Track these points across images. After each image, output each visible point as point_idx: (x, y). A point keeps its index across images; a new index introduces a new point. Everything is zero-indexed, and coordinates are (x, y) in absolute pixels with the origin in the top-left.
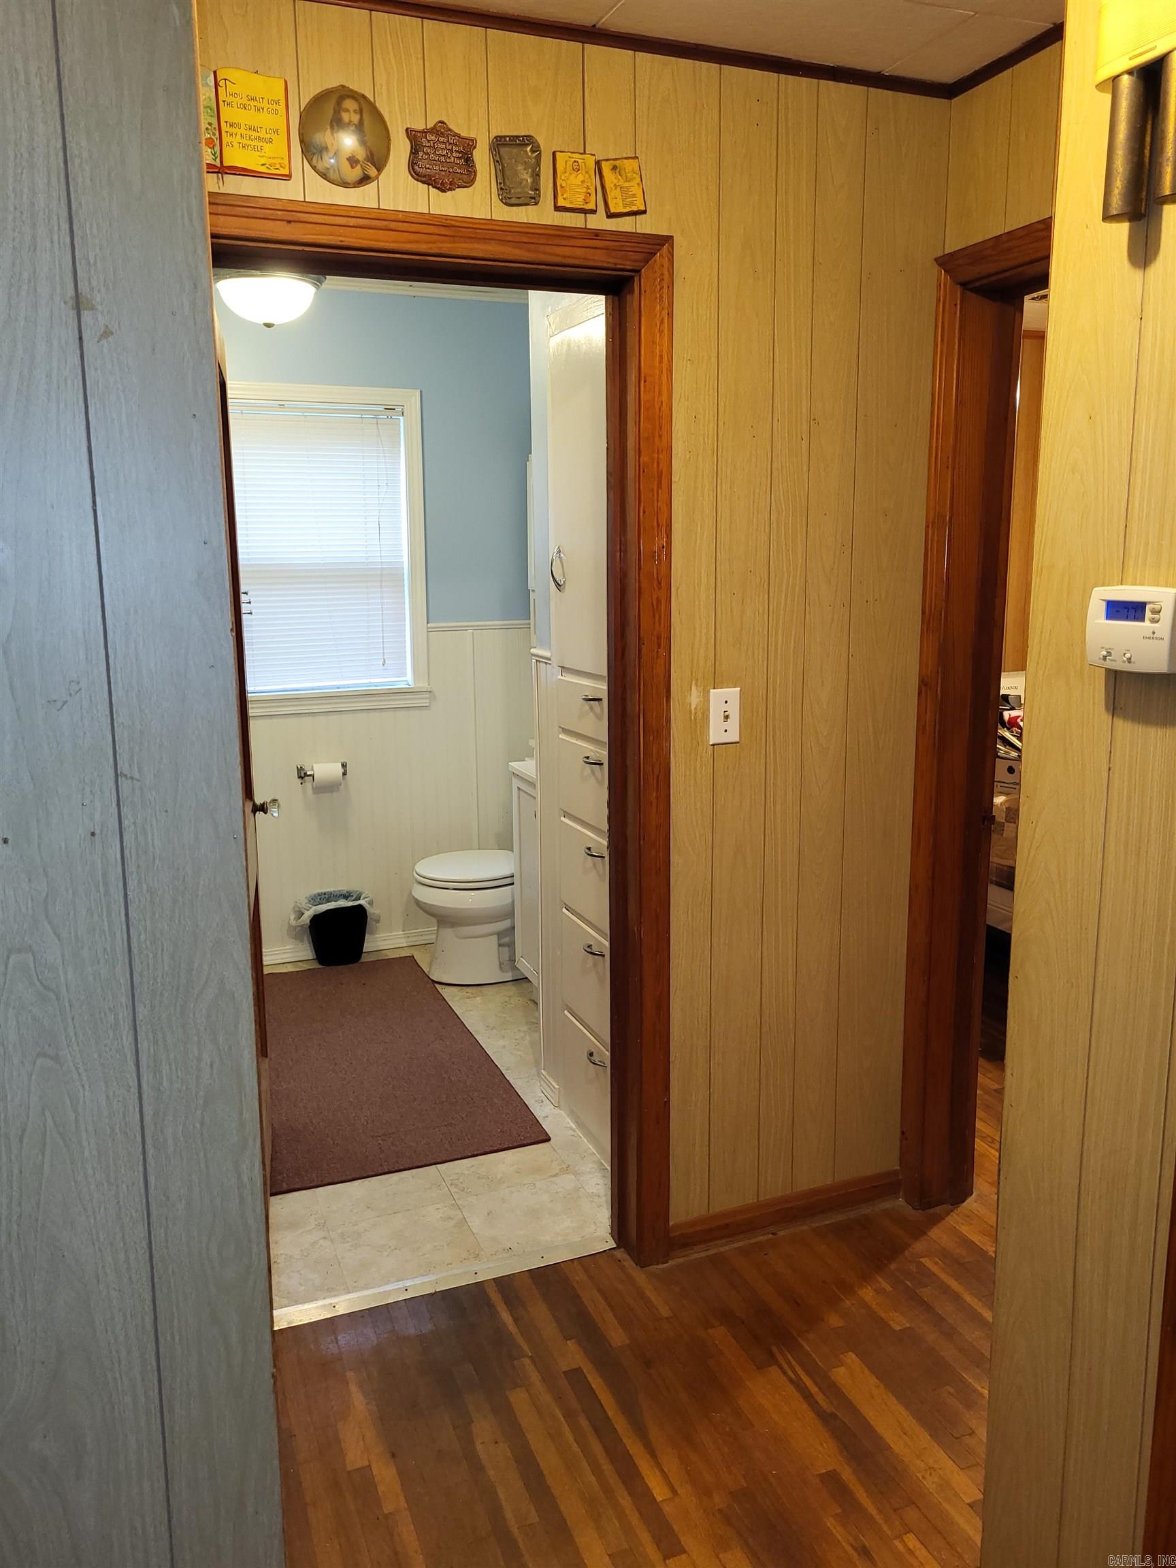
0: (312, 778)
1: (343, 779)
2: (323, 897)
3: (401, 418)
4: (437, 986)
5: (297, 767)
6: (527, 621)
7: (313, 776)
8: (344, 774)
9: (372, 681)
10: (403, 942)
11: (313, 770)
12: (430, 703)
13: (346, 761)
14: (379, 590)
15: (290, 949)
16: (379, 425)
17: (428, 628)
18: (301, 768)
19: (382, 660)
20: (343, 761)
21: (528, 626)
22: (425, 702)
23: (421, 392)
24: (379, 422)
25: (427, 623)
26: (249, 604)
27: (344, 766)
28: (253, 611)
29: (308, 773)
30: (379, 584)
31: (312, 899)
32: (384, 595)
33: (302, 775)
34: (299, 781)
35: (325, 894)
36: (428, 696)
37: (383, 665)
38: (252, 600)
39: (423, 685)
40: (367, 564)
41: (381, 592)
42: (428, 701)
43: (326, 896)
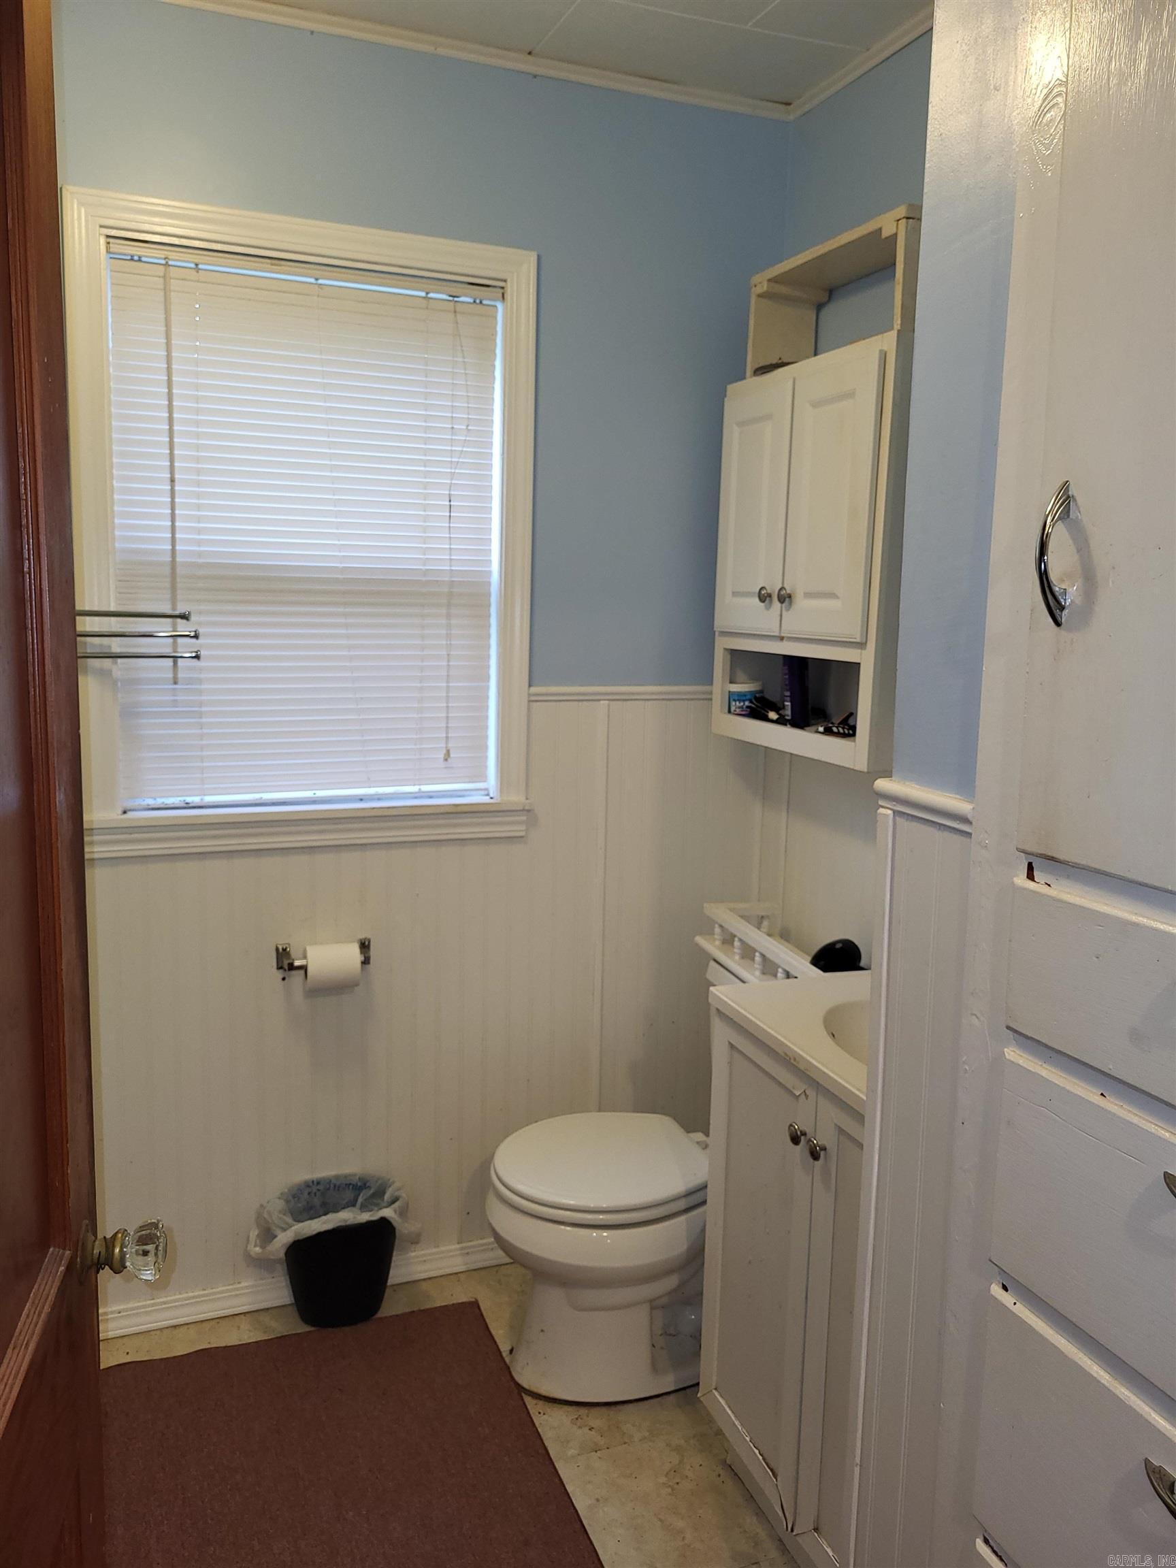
0: (302, 972)
1: (362, 969)
2: (314, 1189)
3: (500, 306)
4: (528, 1400)
5: (277, 949)
6: (706, 688)
7: (304, 968)
8: (366, 961)
9: (425, 788)
10: (457, 1264)
11: (305, 957)
12: (527, 830)
13: (369, 936)
14: (444, 621)
15: (246, 1287)
16: (458, 316)
17: (529, 695)
18: (284, 950)
19: (444, 751)
20: (362, 937)
21: (709, 697)
22: (519, 830)
23: (539, 257)
24: (458, 310)
25: (530, 686)
26: (194, 640)
27: (365, 946)
28: (203, 653)
29: (297, 963)
30: (444, 611)
31: (294, 1197)
32: (453, 632)
33: (285, 963)
34: (279, 974)
35: (318, 1183)
36: (524, 818)
37: (446, 760)
38: (201, 631)
39: (516, 798)
40: (426, 572)
41: (449, 627)
42: (524, 828)
43: (321, 1187)
